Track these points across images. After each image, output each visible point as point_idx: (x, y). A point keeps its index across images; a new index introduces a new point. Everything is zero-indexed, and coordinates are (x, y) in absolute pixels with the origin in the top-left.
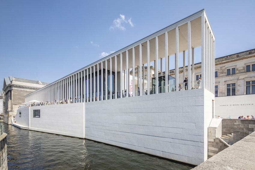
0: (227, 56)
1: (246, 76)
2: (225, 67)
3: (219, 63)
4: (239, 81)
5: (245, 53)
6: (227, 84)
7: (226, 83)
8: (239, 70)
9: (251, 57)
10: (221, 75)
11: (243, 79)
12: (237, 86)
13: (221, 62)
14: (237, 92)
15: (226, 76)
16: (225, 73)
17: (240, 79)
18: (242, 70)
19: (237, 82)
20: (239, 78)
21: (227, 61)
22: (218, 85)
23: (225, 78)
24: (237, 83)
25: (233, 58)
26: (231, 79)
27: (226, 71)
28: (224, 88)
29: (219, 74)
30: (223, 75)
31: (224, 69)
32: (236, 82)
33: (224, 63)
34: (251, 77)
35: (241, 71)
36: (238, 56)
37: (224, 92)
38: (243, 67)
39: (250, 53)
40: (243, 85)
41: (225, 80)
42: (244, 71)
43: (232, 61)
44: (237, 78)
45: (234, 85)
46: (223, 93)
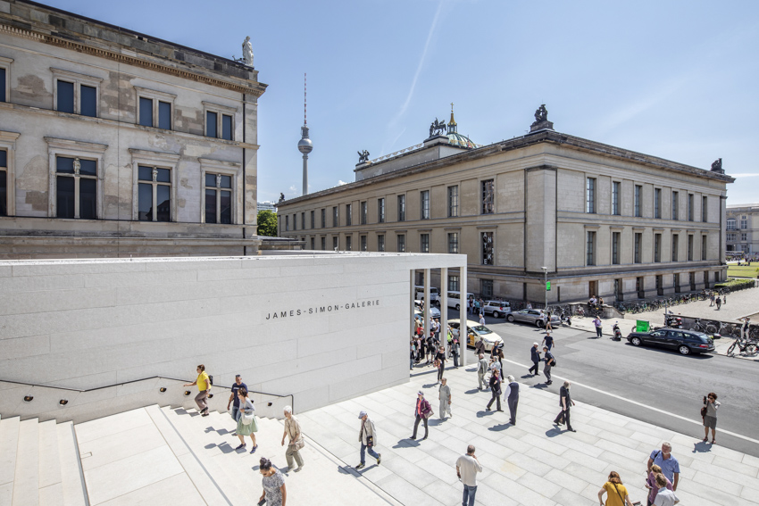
0: (141, 36)
1: (206, 150)
2: (133, 82)
3: (106, 48)
4: (183, 164)
5: (203, 58)
6: (141, 167)
7: (137, 161)
8: (186, 120)
9: (220, 84)
10: (114, 113)
11: (199, 159)
12: (177, 181)
13: (114, 50)
14: (179, 208)
15: (136, 124)
16: (130, 109)
17: (188, 158)
18: (193, 121)
19: (178, 164)
20: (186, 153)
21: (142, 56)
22: (99, 156)
23: (133, 134)
24: (176, 168)
25: (166, 58)
26: (157, 147)
27: (135, 102)
28: (128, 183)
29: (104, 104)
30: (121, 114)
31: (127, 91)
32: (173, 166)
33: (129, 61)
34: (221, 158)
35: (192, 126)
36: (179, 57)
37: (125, 197)
38: (198, 112)
39: (217, 68)
40: (198, 186)
41: (133, 145)
42: (199, 128)
43: (160, 68)
44: (178, 151)
45: (166, 174)
46: (124, 204)
